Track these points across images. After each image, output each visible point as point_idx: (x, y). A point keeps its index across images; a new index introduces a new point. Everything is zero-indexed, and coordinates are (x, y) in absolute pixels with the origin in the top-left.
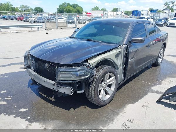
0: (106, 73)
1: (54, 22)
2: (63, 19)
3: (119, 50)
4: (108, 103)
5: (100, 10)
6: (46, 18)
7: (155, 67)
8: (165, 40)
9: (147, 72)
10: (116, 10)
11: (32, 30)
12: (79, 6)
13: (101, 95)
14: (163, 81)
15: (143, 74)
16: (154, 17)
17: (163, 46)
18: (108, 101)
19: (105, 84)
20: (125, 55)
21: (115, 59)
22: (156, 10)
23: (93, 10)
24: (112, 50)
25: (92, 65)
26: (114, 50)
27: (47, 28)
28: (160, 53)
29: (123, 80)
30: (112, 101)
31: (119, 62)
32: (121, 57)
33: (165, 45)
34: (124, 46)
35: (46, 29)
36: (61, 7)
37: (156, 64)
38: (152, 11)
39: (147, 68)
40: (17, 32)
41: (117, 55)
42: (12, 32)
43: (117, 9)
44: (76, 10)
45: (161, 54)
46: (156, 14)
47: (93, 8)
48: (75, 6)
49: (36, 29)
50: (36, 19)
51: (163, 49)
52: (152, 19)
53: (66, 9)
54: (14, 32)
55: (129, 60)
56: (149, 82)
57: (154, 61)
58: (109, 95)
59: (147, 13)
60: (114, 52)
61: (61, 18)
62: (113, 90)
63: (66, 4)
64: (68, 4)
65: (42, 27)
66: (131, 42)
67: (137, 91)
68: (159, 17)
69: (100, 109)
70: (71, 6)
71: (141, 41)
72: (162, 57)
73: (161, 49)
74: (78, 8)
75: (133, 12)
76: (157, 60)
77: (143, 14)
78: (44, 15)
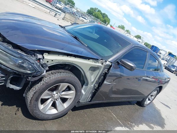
0: (63, 81)
1: (74, 17)
2: (86, 20)
3: (99, 64)
4: (49, 118)
5: (125, 30)
6: (72, 11)
7: (138, 106)
8: (164, 84)
9: (127, 107)
10: (138, 37)
11: (49, 13)
12: (108, 17)
13: (44, 106)
14: (136, 126)
15: (120, 107)
16: (169, 60)
17: (158, 89)
18: (51, 117)
19: (57, 95)
20: (104, 74)
21: (88, 72)
22: (175, 56)
23: (119, 27)
24: (89, 59)
25: (48, 62)
26: (91, 60)
27: (65, 19)
28: (151, 94)
29: (89, 102)
30: (57, 120)
31: (92, 78)
32: (98, 73)
33: (161, 88)
34: (108, 63)
35: (63, 19)
36: (91, 10)
37: (140, 104)
38: (170, 54)
39: (129, 103)
40: (34, 7)
41: (93, 69)
42: (29, 5)
43: (141, 37)
44: (103, 20)
45: (152, 96)
46: (172, 59)
47: (120, 25)
48: (104, 16)
49: (54, 14)
50: (62, 8)
51: (156, 92)
52: (167, 61)
53: (95, 14)
54: (31, 6)
55: (105, 82)
56: (119, 119)
57: (140, 100)
58: (57, 110)
59: (164, 54)
60: (91, 63)
61: (85, 19)
62: (66, 107)
63: (97, 10)
64: (99, 11)
65: (60, 15)
66: (118, 63)
67: (97, 122)
68: (174, 63)
69: (34, 121)
70: (101, 13)
71: (131, 68)
72: (151, 100)
73: (155, 91)
74: (106, 18)
75: (153, 46)
76: (144, 100)
77: (160, 53)
78: (73, 9)
